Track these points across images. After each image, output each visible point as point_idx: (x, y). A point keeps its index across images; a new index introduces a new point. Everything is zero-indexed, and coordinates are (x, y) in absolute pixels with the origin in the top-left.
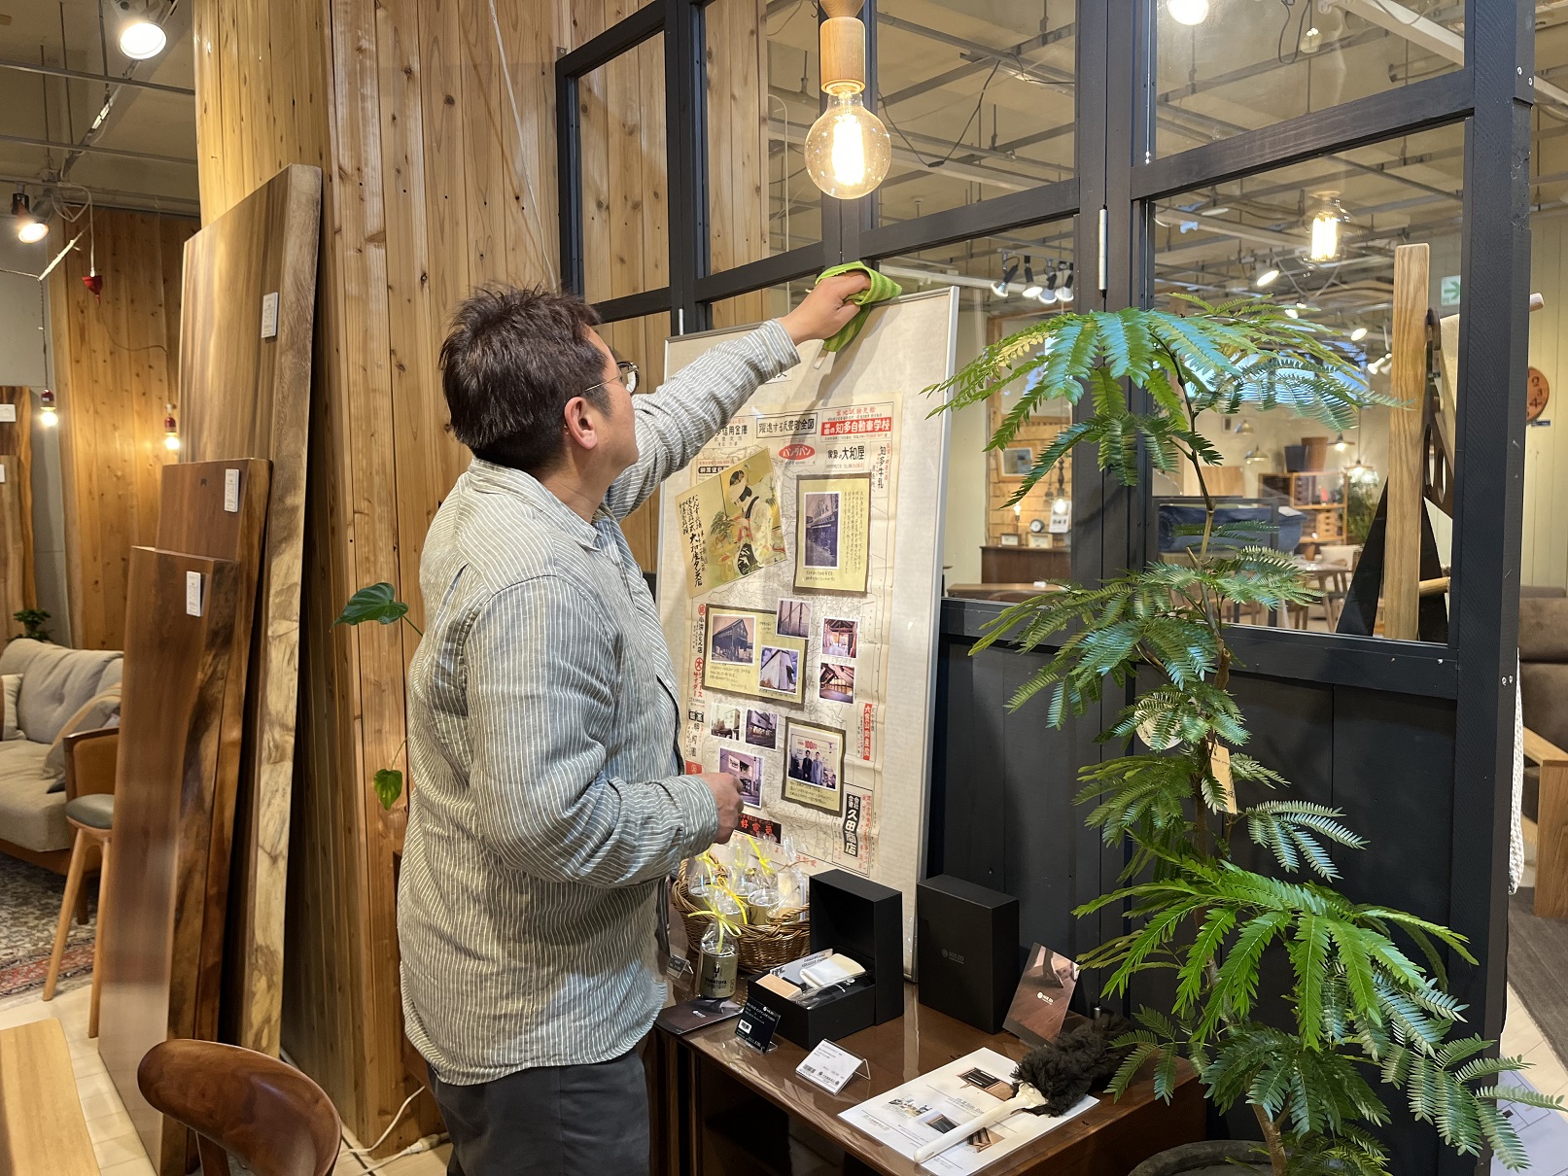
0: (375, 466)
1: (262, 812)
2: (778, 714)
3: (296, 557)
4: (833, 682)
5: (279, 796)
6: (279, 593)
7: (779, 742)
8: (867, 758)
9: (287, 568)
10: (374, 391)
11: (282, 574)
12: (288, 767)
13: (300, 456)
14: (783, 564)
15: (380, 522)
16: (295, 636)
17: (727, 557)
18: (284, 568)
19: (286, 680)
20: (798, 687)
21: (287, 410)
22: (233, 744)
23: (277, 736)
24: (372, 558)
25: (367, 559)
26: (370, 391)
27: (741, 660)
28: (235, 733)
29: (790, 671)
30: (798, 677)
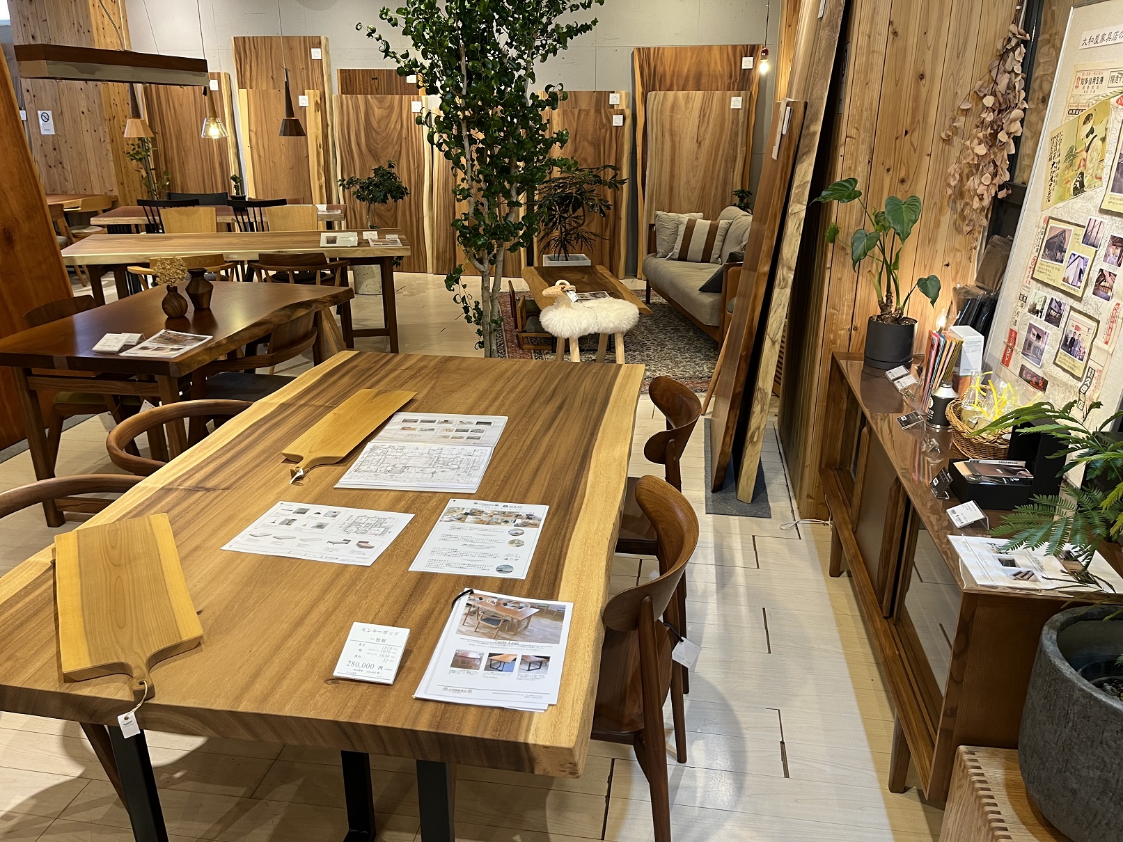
0: (866, 105)
1: (771, 315)
2: (1068, 302)
3: (810, 165)
4: (1103, 284)
5: (781, 307)
6: (798, 187)
7: (1062, 324)
8: (1107, 343)
9: (806, 171)
10: (874, 52)
11: (802, 175)
12: (788, 291)
13: (822, 99)
14: (1098, 190)
15: (863, 144)
16: (803, 214)
17: (1069, 181)
18: (803, 172)
19: (794, 240)
20: (1083, 285)
21: (820, 68)
22: (764, 274)
23: (785, 273)
24: (853, 168)
25: (850, 168)
26: (871, 52)
27: (1057, 261)
28: (766, 268)
29: (1081, 272)
30: (1084, 279)
